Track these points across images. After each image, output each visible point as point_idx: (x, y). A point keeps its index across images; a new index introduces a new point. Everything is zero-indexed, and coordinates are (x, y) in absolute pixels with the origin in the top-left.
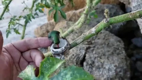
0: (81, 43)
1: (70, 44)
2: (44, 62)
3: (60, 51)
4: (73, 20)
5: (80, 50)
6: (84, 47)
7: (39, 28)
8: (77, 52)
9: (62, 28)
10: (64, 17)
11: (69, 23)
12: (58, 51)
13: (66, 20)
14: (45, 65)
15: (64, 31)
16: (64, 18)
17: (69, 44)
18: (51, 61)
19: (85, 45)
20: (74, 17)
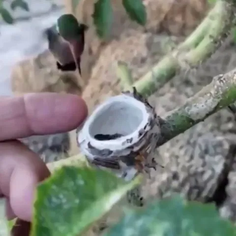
0: (207, 115)
1: (162, 123)
2: (54, 187)
3: (121, 148)
4: (174, 28)
5: (202, 157)
6: (220, 144)
7: (32, 62)
8: (193, 162)
9: (129, 63)
10: (137, 16)
11: (159, 44)
12: (111, 149)
13: (146, 31)
14: (58, 198)
15: (134, 75)
16: (135, 23)
17: (157, 120)
18: (81, 182)
19: (225, 132)
20: (179, 19)
